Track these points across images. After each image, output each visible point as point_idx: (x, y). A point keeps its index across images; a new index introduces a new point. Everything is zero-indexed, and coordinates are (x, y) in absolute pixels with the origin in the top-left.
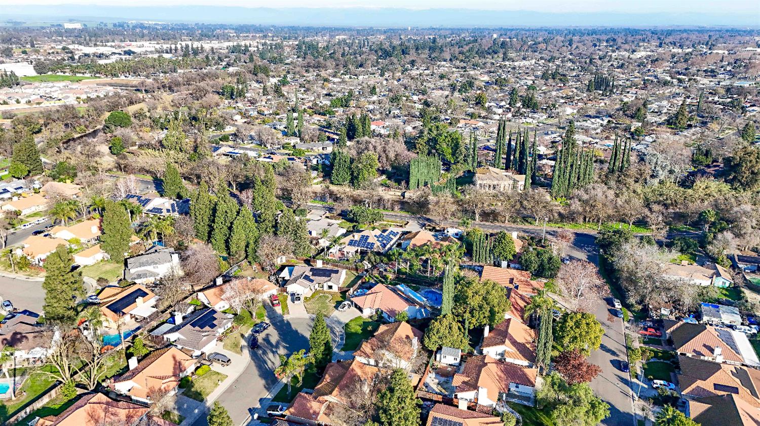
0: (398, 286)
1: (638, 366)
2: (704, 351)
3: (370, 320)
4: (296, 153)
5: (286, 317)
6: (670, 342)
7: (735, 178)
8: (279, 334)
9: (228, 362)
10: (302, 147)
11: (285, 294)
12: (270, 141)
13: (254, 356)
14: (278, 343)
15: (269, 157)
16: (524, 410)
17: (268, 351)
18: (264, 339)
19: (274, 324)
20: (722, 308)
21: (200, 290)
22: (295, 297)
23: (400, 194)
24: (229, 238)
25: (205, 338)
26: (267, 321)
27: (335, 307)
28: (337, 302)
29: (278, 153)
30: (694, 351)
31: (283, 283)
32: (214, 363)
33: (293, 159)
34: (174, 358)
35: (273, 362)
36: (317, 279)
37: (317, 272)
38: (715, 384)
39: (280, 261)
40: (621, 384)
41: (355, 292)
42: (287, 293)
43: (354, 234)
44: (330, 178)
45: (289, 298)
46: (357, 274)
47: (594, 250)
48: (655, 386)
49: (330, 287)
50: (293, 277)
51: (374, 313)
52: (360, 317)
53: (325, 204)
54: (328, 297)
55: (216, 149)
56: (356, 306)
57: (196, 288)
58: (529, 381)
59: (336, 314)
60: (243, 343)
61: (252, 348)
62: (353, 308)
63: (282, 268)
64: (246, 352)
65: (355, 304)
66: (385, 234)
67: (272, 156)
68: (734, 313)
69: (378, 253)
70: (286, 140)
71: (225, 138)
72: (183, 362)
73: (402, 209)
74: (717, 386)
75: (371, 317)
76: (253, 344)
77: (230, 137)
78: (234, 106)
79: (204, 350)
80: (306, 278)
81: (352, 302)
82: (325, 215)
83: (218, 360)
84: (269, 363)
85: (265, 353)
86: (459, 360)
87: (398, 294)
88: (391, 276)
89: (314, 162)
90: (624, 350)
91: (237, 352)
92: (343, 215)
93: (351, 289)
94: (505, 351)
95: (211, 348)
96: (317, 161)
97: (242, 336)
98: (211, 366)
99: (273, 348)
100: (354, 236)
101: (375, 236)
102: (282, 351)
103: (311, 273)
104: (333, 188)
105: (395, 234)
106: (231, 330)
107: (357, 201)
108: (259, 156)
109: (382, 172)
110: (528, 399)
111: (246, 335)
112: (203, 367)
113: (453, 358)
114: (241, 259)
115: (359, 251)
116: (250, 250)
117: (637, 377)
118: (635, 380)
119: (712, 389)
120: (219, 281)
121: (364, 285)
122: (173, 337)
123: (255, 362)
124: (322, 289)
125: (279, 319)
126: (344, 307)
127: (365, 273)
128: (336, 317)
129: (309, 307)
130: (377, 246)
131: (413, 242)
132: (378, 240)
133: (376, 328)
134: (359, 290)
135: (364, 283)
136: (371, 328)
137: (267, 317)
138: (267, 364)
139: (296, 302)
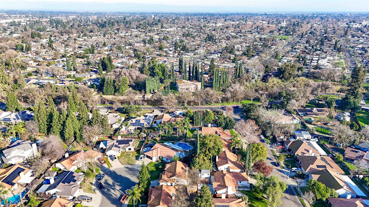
0: (165, 143)
1: (282, 163)
2: (305, 152)
3: (158, 163)
4: (77, 80)
5: (111, 169)
6: (289, 150)
7: (283, 76)
8: (112, 179)
9: (91, 199)
10: (77, 76)
11: (105, 156)
12: (59, 74)
13: (103, 193)
14: (113, 183)
15: (62, 83)
16: (247, 193)
17: (110, 189)
18: (104, 183)
19: (107, 174)
20: (303, 132)
21: (56, 162)
22: (112, 158)
23: (141, 96)
24: (63, 130)
25: (73, 189)
26: (102, 173)
27: (136, 159)
28: (136, 156)
29: (66, 80)
30: (302, 152)
31: (103, 151)
32: (83, 202)
33: (77, 83)
34: (60, 203)
35: (115, 195)
36: (121, 146)
37: (120, 142)
38: (317, 165)
39: (95, 139)
40: (279, 173)
41: (144, 150)
42: (107, 156)
43: (132, 119)
44: (103, 92)
45: (109, 158)
46: (140, 140)
47: (241, 114)
48: (293, 171)
49: (130, 149)
50: (107, 147)
51: (158, 159)
52: (151, 163)
53: (105, 106)
54: (130, 155)
55: (28, 81)
57: (53, 161)
58: (246, 179)
59: (139, 163)
60: (94, 187)
61: (100, 189)
62: (146, 158)
63: (98, 143)
64: (98, 192)
65: (147, 155)
66: (147, 118)
67: (64, 82)
68: (307, 134)
69: (148, 128)
70: (68, 73)
71: (30, 74)
72: (66, 205)
73: (148, 104)
74: (318, 166)
75: (157, 161)
76: (100, 187)
77: (33, 73)
78: (26, 56)
79: (74, 196)
80: (116, 146)
81: (144, 155)
82: (108, 112)
83: (85, 199)
84: (114, 195)
85: (108, 190)
86: (210, 175)
87: (168, 147)
88: (158, 139)
89: (89, 84)
90: (273, 157)
91: (93, 193)
92: (119, 110)
93: (141, 149)
94: (229, 167)
95: (78, 193)
96: (91, 83)
97: (91, 183)
98: (81, 204)
99: (112, 187)
100: (132, 121)
101: (143, 119)
102: (118, 188)
103: (118, 143)
104: (104, 96)
105: (152, 117)
106: (84, 181)
107: (122, 103)
108: (56, 83)
109: (130, 86)
110: (246, 187)
111: (94, 183)
112: (78, 205)
113: (207, 174)
114: (72, 141)
115: (136, 128)
116: (78, 135)
117: (284, 168)
118: (283, 170)
119: (316, 168)
120: (67, 155)
121: (146, 145)
122: (52, 192)
123: (105, 196)
124: (125, 151)
125: (108, 171)
126: (141, 159)
127: (144, 139)
128: (139, 164)
129: (122, 161)
130: (146, 124)
131: (163, 120)
132: (145, 121)
133: (164, 166)
134: (145, 149)
135: (146, 144)
136: (160, 167)
137: (101, 170)
138: (112, 196)
139: (114, 160)
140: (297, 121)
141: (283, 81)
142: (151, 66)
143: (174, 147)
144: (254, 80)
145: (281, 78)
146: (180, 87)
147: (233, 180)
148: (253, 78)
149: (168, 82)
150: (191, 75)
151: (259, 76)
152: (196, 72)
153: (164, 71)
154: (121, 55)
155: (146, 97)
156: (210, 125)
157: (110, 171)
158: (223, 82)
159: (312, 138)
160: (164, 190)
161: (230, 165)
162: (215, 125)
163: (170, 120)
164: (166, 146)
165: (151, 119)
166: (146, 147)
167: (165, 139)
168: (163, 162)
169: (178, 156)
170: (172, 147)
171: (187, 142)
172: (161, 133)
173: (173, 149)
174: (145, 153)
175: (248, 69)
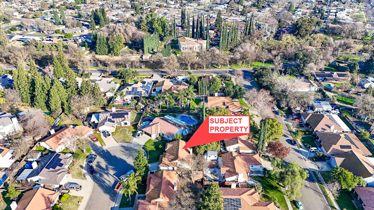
1: (299, 141)
2: (326, 128)
3: (157, 141)
4: (66, 37)
5: (105, 148)
6: (307, 125)
8: (105, 160)
9: (80, 187)
10: (67, 31)
11: (98, 132)
12: (46, 29)
13: (95, 179)
14: (107, 166)
15: (50, 40)
16: (260, 180)
17: (103, 174)
18: (97, 166)
19: (99, 154)
20: (322, 103)
21: (40, 140)
22: (106, 134)
23: (139, 57)
24: (48, 101)
25: (59, 175)
26: (94, 153)
27: (133, 136)
28: (132, 132)
29: (55, 37)
30: (322, 129)
31: (95, 126)
32: (71, 190)
33: (66, 40)
34: (43, 195)
35: (109, 181)
36: (116, 120)
37: (115, 116)
38: (340, 146)
39: (87, 110)
40: (296, 153)
41: (142, 124)
42: (100, 131)
43: (128, 87)
44: (95, 51)
45: (102, 134)
46: (137, 112)
47: (252, 79)
48: (312, 151)
49: (126, 124)
50: (100, 121)
51: (158, 136)
52: (150, 140)
53: (98, 68)
54: (126, 130)
55: (11, 37)
56: (146, 133)
57: (37, 139)
58: (259, 162)
59: (135, 140)
60: (84, 171)
61: (91, 174)
62: (144, 135)
63: (90, 115)
64: (88, 177)
66: (145, 85)
67: (52, 39)
68: (327, 104)
69: (147, 98)
70: (56, 28)
71: (13, 29)
72: (50, 197)
73: (146, 67)
74: (342, 147)
75: (157, 139)
76: (91, 171)
77: (17, 28)
78: (10, 6)
79: (61, 184)
80: (110, 120)
82: (101, 76)
83: (73, 188)
84: (107, 182)
85: (101, 175)
86: (217, 158)
87: (169, 122)
88: (158, 110)
89: (80, 41)
90: (289, 133)
91: (82, 179)
92: (114, 74)
93: (139, 123)
94: (239, 147)
95: (65, 180)
96: (82, 40)
97: (81, 167)
98: (69, 193)
99: (105, 170)
100: (128, 89)
101: (141, 87)
102: (112, 172)
103: (111, 117)
104: (97, 56)
105: (150, 84)
106: (73, 164)
107: (117, 64)
108: (43, 40)
109: (126, 44)
110: (258, 172)
111: (84, 166)
112: (65, 195)
113: (214, 156)
114: (60, 113)
115: (133, 97)
116: (65, 107)
117: (301, 147)
118: (301, 149)
119: (339, 148)
120: (53, 132)
121: (144, 119)
122: (35, 179)
123: (97, 183)
124: (120, 125)
125: (100, 150)
126: (139, 136)
127: (142, 111)
128: (136, 142)
129: (117, 138)
130: (144, 94)
131: (163, 88)
132: (143, 89)
133: (165, 146)
134: (144, 123)
135: (144, 117)
136: (160, 146)
137: (92, 150)
138: (106, 183)
139: (107, 137)
140: (315, 88)
141: (298, 39)
142: (150, 20)
143: (176, 122)
144: (265, 38)
145: (296, 35)
146: (182, 46)
147: (244, 164)
148: (265, 36)
149: (168, 40)
150: (195, 30)
151: (272, 32)
152: (201, 28)
153: (164, 27)
154: (116, 5)
155: (144, 57)
156: (216, 94)
157: (103, 150)
158: (232, 40)
159: (332, 110)
160: (165, 178)
161: (240, 145)
162: (222, 94)
163: (172, 87)
164: (166, 120)
165: (150, 86)
166: (145, 121)
167: (166, 111)
168: (163, 140)
169: (179, 134)
170: (174, 122)
171: (191, 114)
172: (161, 103)
173: (175, 124)
174: (143, 130)
175: (260, 25)
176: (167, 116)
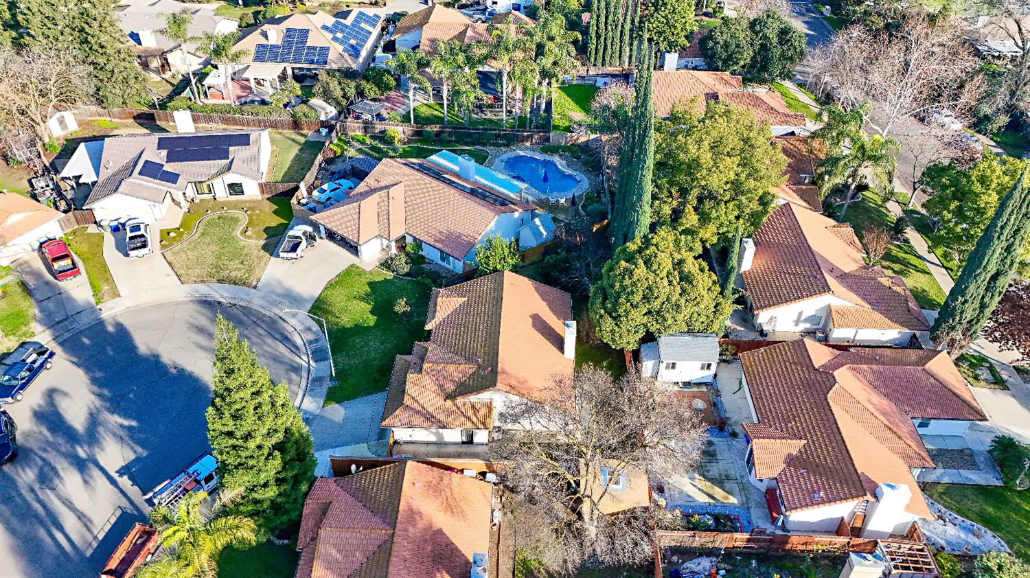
3: (390, 275)
5: (110, 311)
8: (94, 381)
11: (92, 229)
14: (94, 421)
18: (37, 416)
19: (70, 344)
26: (44, 337)
27: (265, 248)
28: (267, 230)
35: (81, 516)
36: (190, 169)
37: (182, 149)
41: (315, 193)
42: (99, 226)
43: (266, 27)
45: (109, 239)
46: (302, 140)
47: (808, 10)
49: (235, 188)
50: (106, 172)
51: (394, 251)
54: (235, 220)
56: (331, 235)
58: (967, 404)
59: (278, 272)
62: (323, 244)
65: (327, 229)
66: (349, 21)
75: (387, 264)
80: (152, 170)
81: (315, 226)
84: (70, 522)
86: (712, 371)
87: (450, 183)
88: (399, 132)
93: (302, 185)
94: (829, 309)
100: (265, 35)
101: (325, 27)
102: (114, 455)
103: (164, 153)
105: (373, 21)
113: (698, 364)
115: (289, 72)
121: (333, 168)
124: (210, 196)
125: (84, 321)
126: (294, 248)
127: (324, 131)
128: (280, 283)
129: (179, 261)
130: (337, 55)
131: (427, 33)
132: (335, 39)
133: (423, 304)
134: (325, 187)
136: (401, 306)
137: (39, 321)
138: (61, 528)
139: (132, 253)
143: (486, 182)
147: (884, 414)
156: (673, 59)
157: (101, 323)
160: (413, 514)
161: (838, 299)
162: (696, 61)
163: (465, 31)
165: (369, 28)
167: (438, 134)
168: (421, 273)
169: (503, 241)
170: (475, 183)
171: (554, 150)
173: (479, 194)
174: (314, 217)
176: (444, 157)
